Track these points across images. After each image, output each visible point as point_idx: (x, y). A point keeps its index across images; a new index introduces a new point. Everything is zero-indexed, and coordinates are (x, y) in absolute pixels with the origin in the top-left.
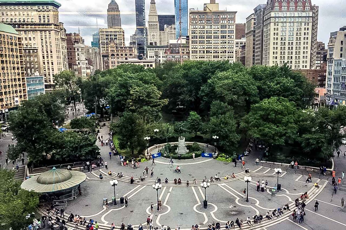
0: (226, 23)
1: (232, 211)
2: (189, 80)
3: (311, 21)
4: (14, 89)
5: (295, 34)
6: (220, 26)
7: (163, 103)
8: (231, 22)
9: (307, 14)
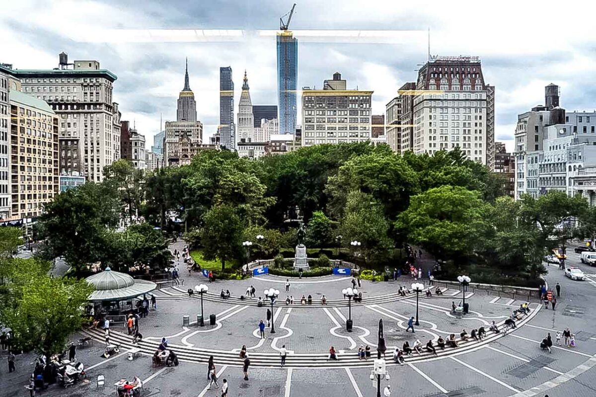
0: (357, 107)
1: (394, 336)
2: (308, 171)
3: (485, 106)
4: (42, 192)
5: (461, 125)
6: (348, 112)
7: (269, 202)
8: (364, 107)
9: (478, 96)
